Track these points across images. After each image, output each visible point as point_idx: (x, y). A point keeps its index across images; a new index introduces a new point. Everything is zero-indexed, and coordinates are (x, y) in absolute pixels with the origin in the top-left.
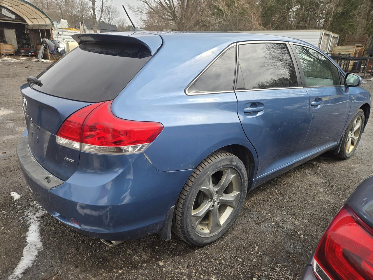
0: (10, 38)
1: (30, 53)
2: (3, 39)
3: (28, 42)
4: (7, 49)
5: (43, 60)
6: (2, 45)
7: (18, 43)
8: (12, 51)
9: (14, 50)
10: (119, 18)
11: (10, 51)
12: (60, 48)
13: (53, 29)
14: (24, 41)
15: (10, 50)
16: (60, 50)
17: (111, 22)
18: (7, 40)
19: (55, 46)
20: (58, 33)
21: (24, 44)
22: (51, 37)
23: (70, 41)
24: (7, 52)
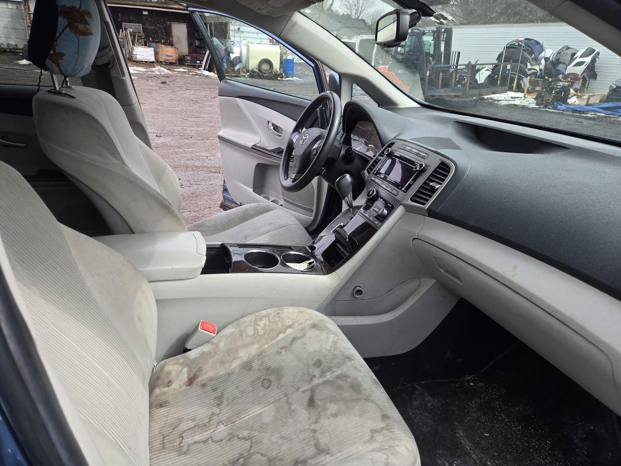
0: (179, 38)
1: (198, 62)
2: (170, 39)
3: (203, 45)
4: (167, 54)
5: (206, 73)
6: (162, 47)
7: (190, 45)
8: (175, 57)
9: (177, 55)
10: (373, 9)
11: (171, 58)
12: (233, 53)
13: (232, 21)
14: (197, 43)
15: (171, 56)
16: (232, 56)
17: (360, 14)
18: (175, 39)
19: (226, 50)
20: (239, 29)
21: (197, 47)
22: (228, 35)
23: (255, 43)
24: (167, 60)
